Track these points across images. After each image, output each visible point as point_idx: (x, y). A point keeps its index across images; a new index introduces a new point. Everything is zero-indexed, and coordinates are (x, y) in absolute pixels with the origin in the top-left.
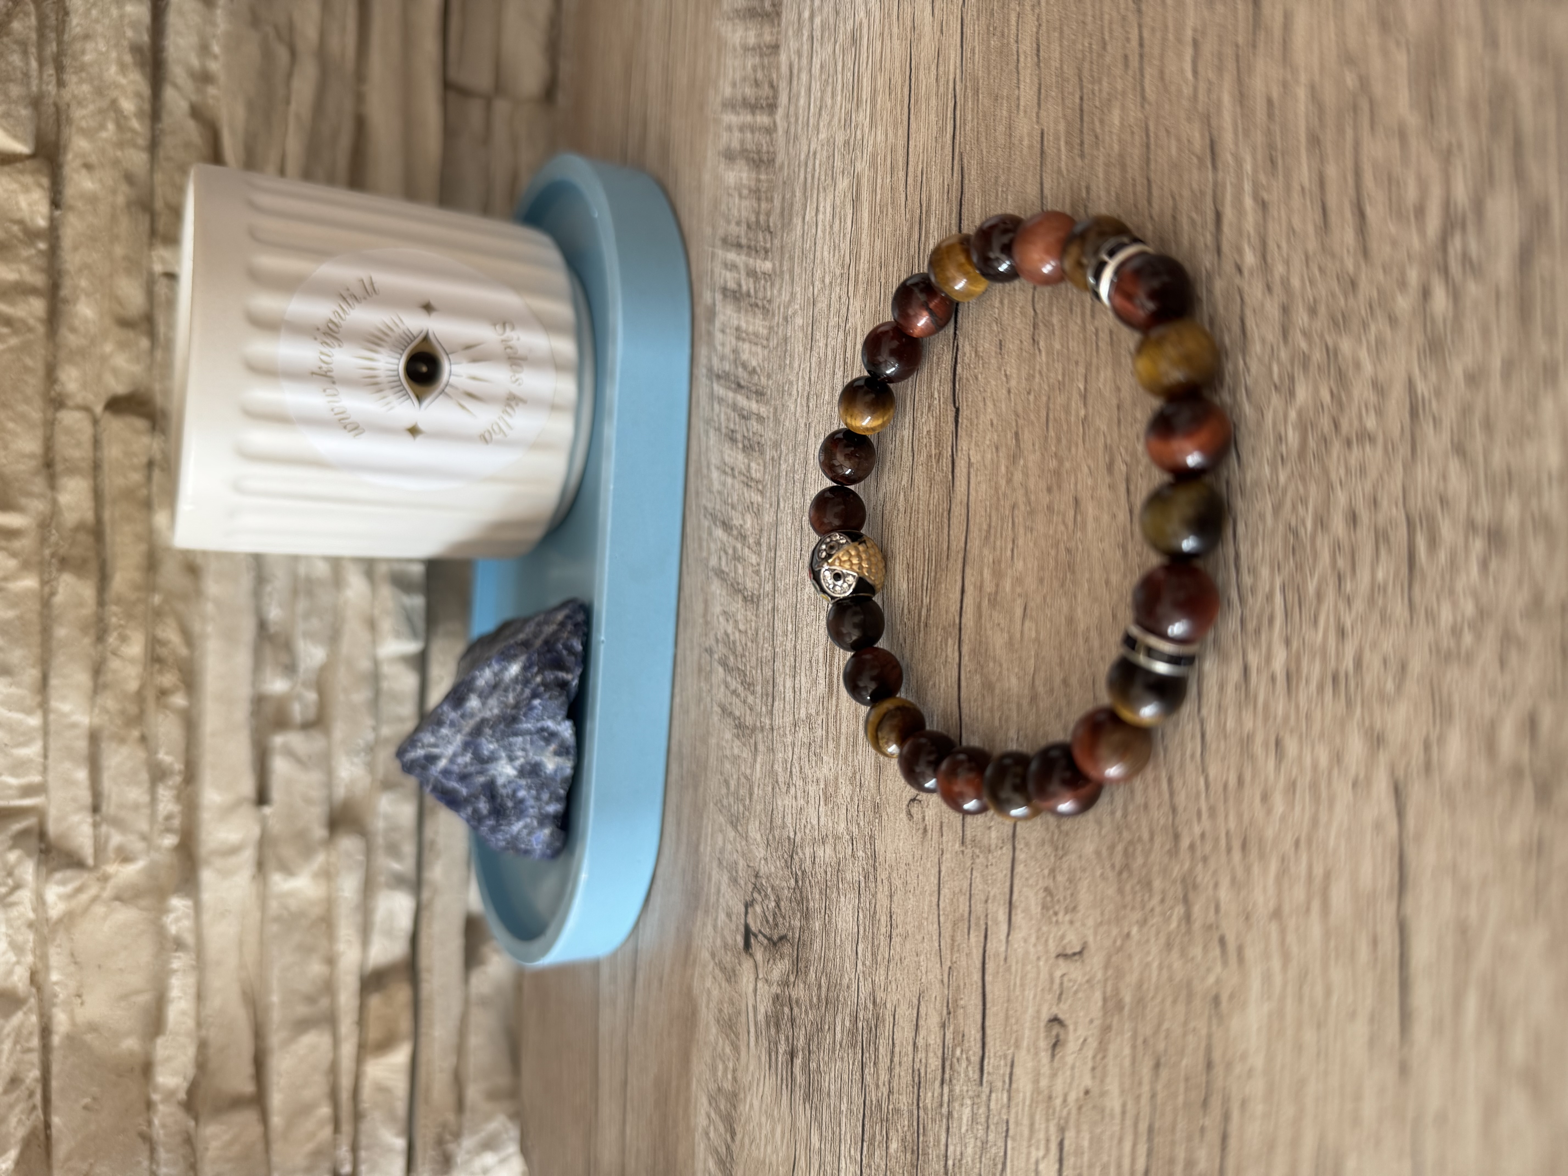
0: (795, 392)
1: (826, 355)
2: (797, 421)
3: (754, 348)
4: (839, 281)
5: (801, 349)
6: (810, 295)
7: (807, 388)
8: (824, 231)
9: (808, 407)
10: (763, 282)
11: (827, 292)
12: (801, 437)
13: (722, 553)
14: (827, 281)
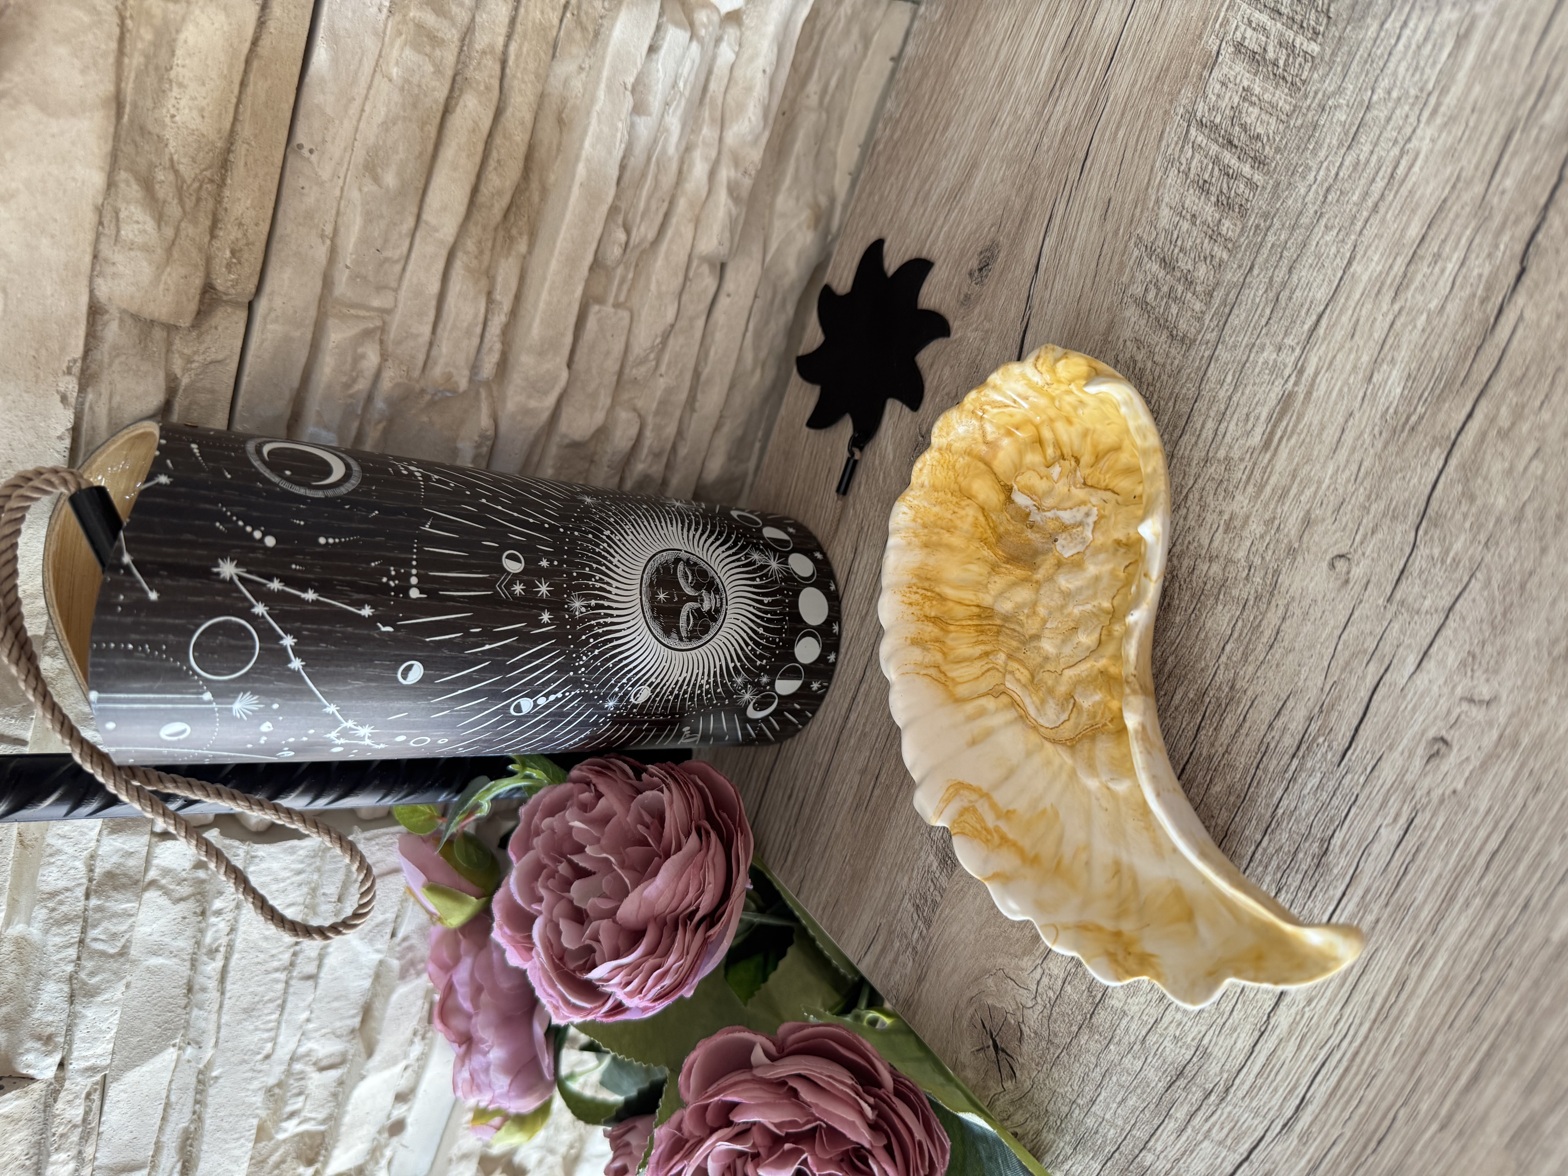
0: (1311, 177)
1: (1368, 161)
2: (1305, 205)
3: (1265, 117)
4: (1411, 100)
5: (1335, 142)
6: (1366, 99)
7: (1330, 180)
8: (1407, 47)
9: (1326, 197)
10: (1300, 59)
11: (1390, 105)
12: (1304, 220)
13: (1152, 286)
14: (1395, 94)
